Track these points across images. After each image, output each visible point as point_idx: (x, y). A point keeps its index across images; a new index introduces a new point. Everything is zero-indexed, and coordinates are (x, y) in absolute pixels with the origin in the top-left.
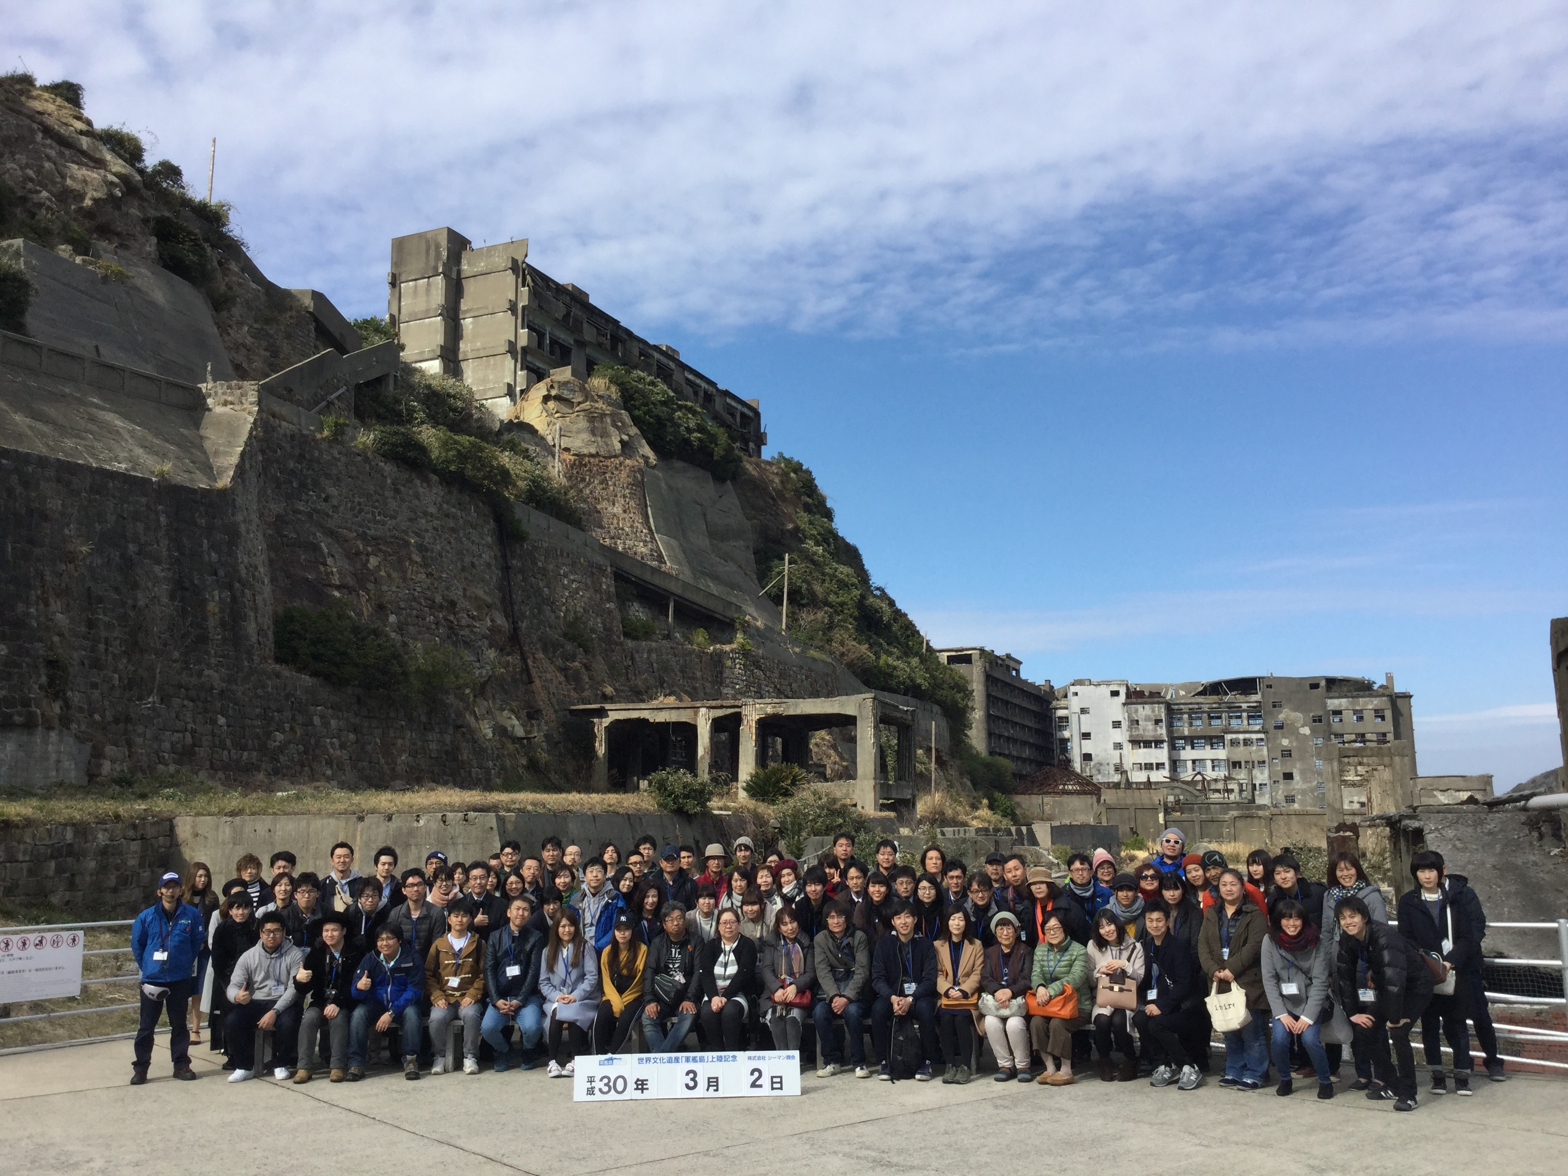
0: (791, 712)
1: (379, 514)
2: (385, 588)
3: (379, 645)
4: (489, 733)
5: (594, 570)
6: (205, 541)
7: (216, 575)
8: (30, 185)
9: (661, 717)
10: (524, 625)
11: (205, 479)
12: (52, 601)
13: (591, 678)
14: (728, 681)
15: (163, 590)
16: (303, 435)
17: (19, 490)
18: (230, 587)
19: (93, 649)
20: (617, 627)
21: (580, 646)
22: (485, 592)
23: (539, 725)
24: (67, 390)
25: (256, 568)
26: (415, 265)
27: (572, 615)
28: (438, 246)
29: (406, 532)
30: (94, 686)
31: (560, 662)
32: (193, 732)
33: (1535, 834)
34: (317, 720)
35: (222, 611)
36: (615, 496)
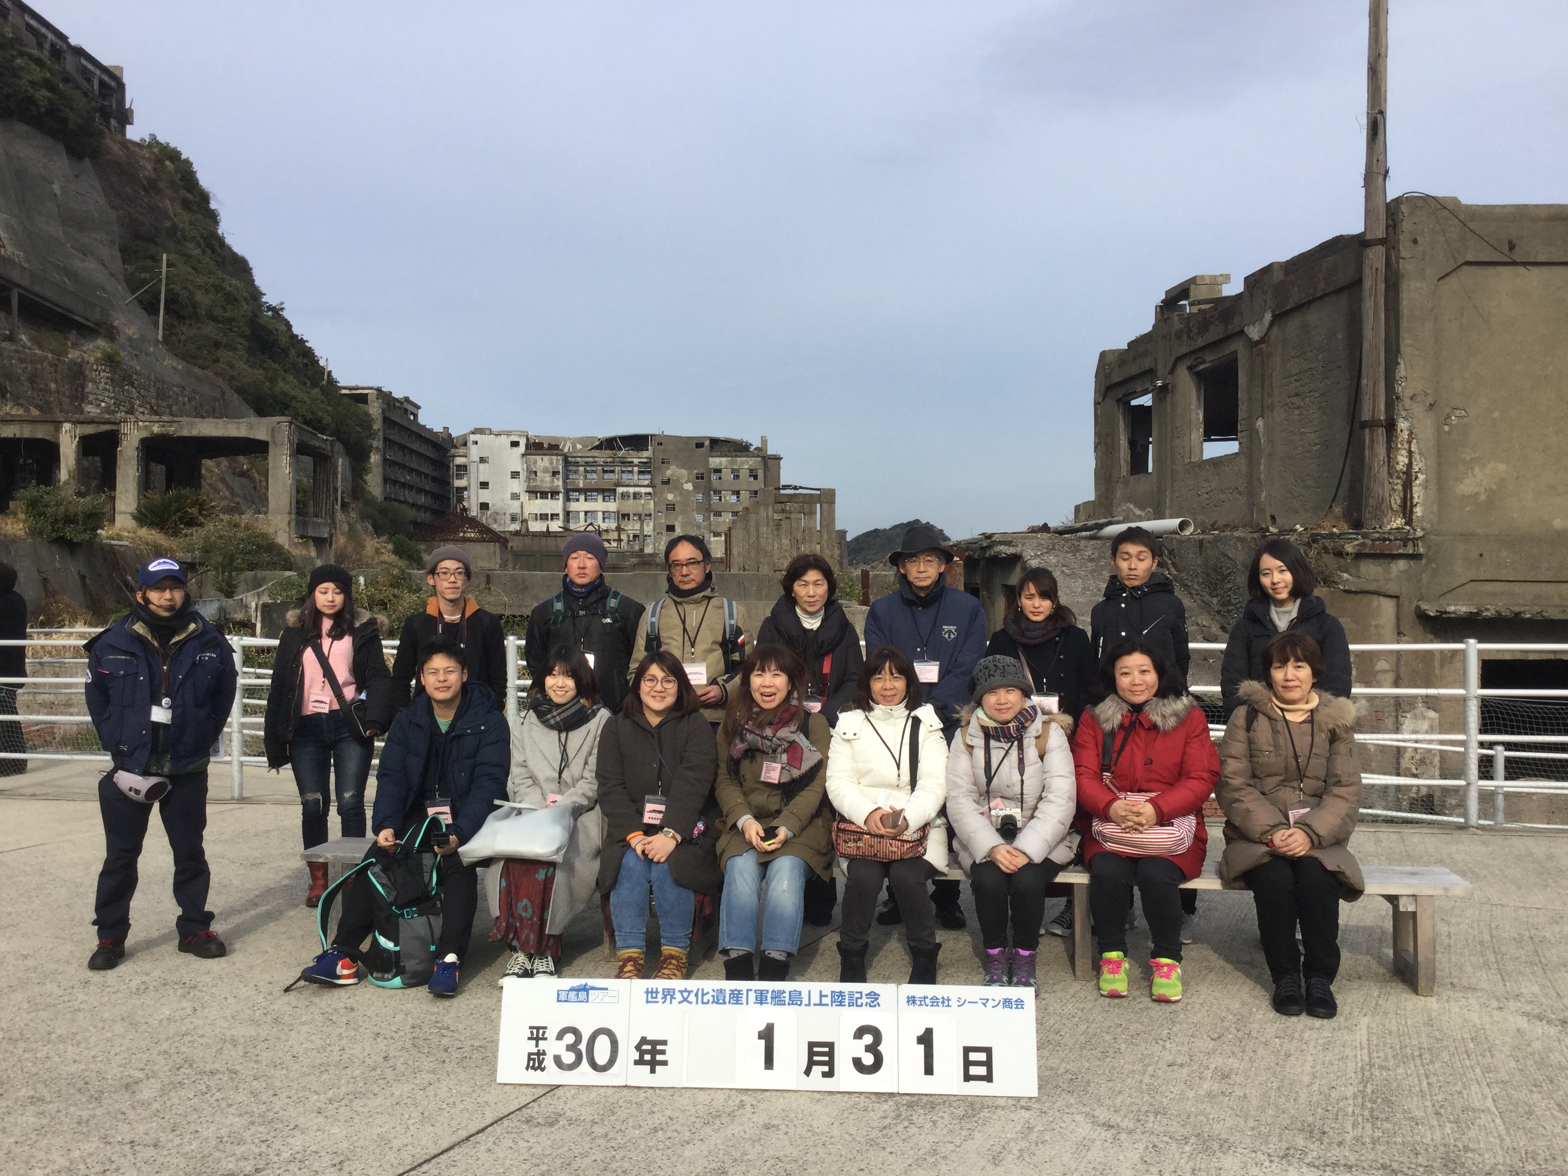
9: (9, 432)
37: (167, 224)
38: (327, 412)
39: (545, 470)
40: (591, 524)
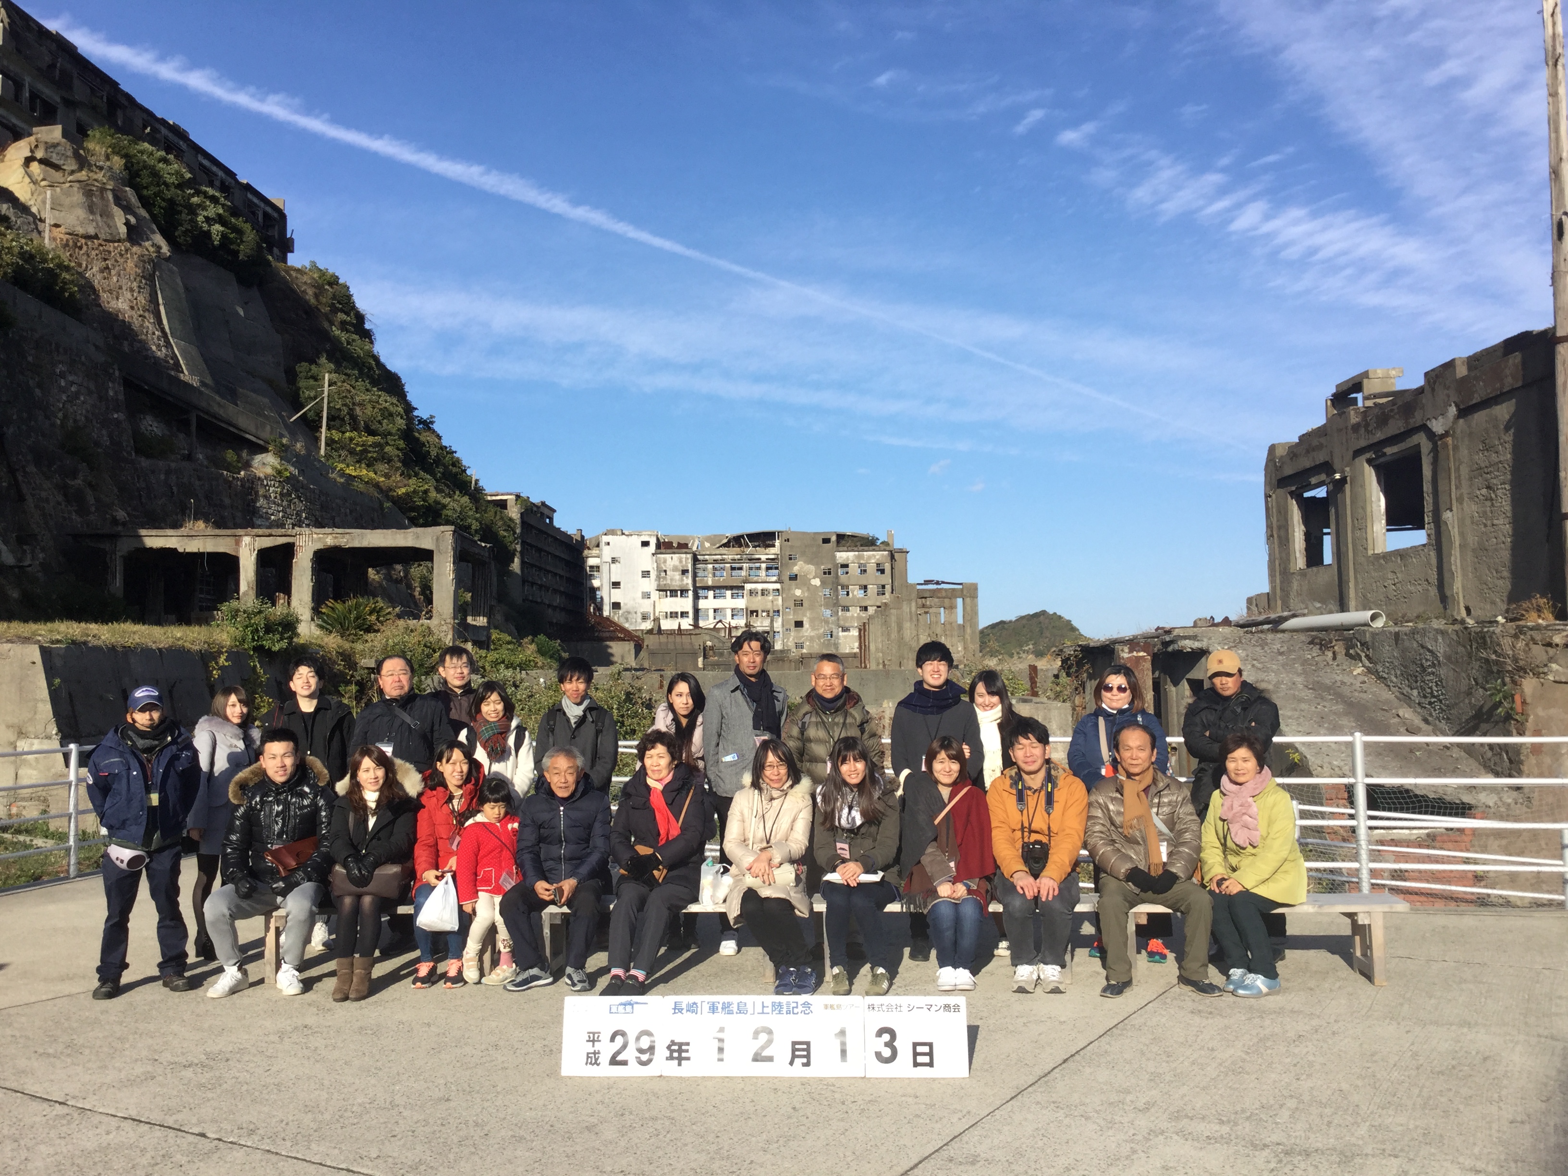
5: (98, 372)
9: (193, 546)
13: (97, 500)
20: (127, 441)
21: (83, 460)
23: (33, 552)
31: (57, 478)
36: (121, 288)
38: (475, 518)
39: (675, 569)
40: (720, 621)
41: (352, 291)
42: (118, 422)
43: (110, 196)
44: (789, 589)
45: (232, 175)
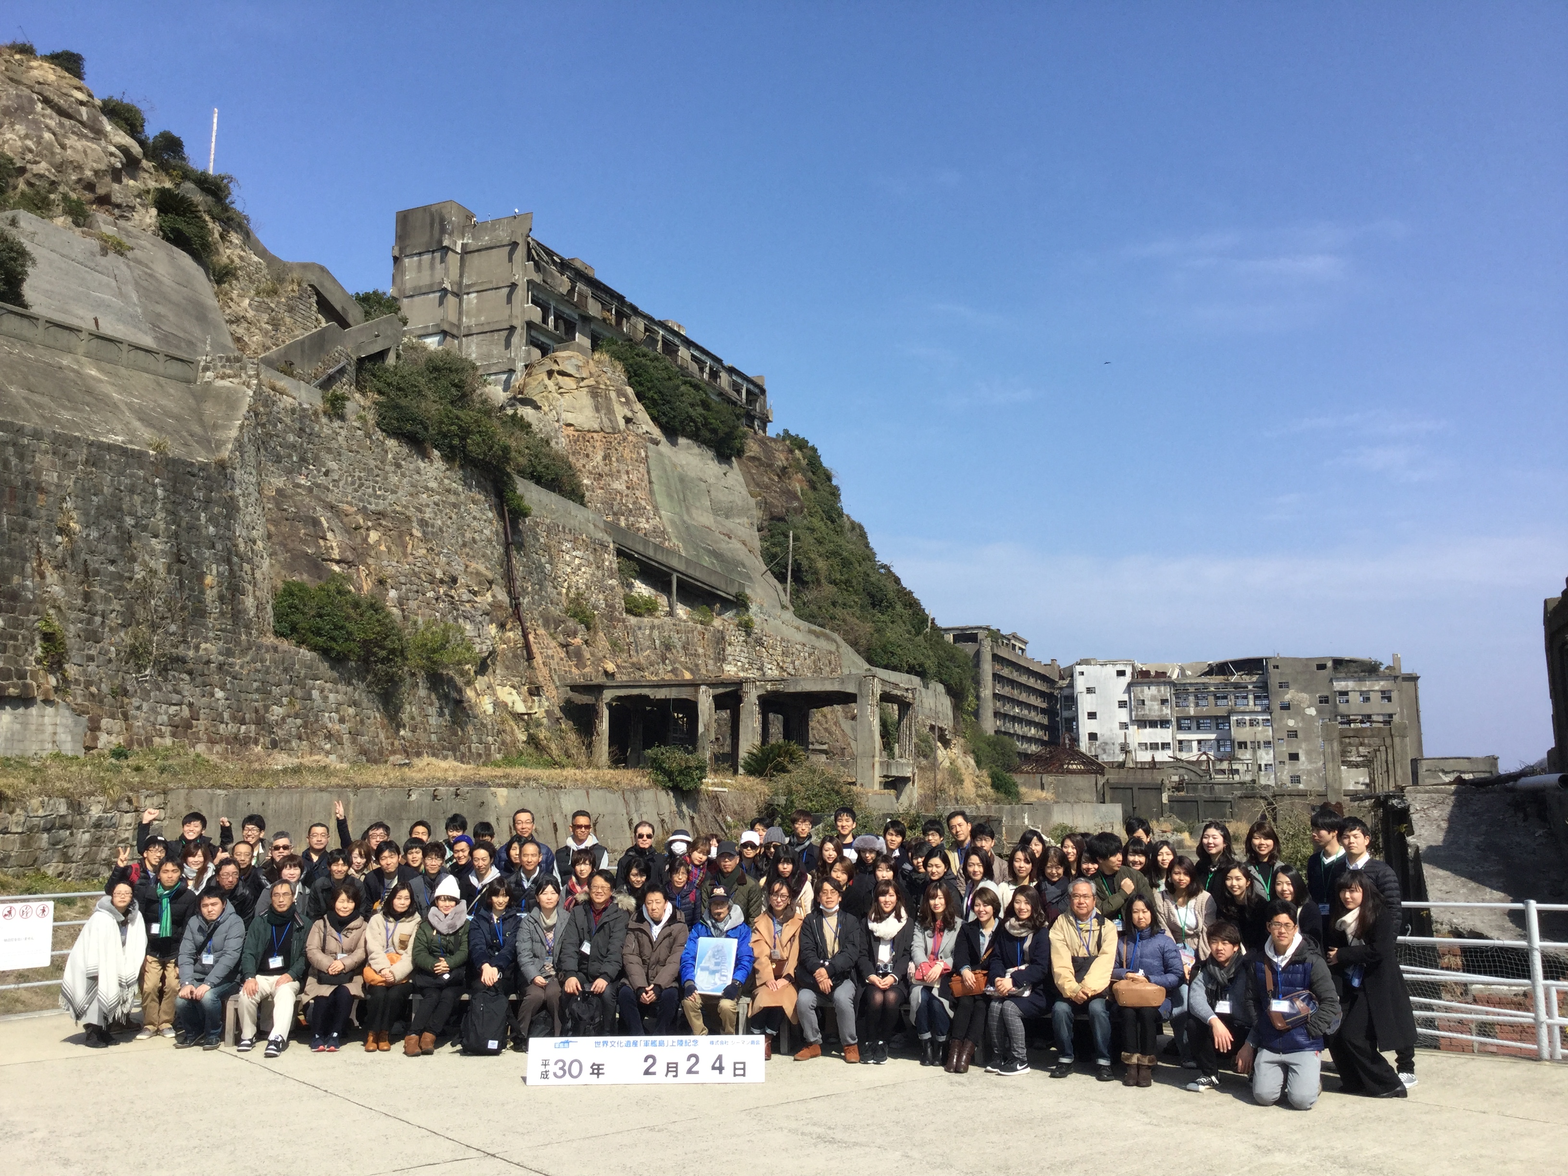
0: (792, 689)
1: (380, 489)
2: (385, 563)
3: (378, 621)
4: (490, 709)
5: (597, 546)
6: (203, 515)
7: (213, 547)
8: (29, 156)
9: (661, 694)
10: (526, 601)
11: (203, 453)
12: (48, 574)
13: (592, 655)
14: (730, 658)
15: (160, 565)
16: (304, 410)
17: (14, 461)
18: (229, 561)
19: (89, 622)
20: (620, 604)
21: (581, 622)
22: (487, 568)
23: (540, 701)
24: (65, 363)
25: (254, 543)
26: (420, 239)
27: (573, 590)
28: (442, 220)
29: (406, 507)
30: (91, 658)
31: (561, 638)
32: (191, 705)
33: (1521, 815)
34: (315, 694)
35: (220, 584)
36: (619, 472)
37: (796, 504)
38: (928, 657)
39: (1153, 698)
40: (1205, 753)
41: (819, 452)
42: (612, 588)
43: (613, 395)
44: (1281, 719)
45: (718, 361)
